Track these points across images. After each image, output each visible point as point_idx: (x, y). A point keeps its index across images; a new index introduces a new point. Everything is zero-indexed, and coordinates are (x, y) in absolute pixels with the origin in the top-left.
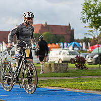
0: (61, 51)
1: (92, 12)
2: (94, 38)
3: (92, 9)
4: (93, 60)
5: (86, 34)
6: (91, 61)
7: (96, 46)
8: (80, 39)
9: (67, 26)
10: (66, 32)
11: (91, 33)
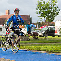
0: (24, 29)
1: (42, 8)
2: (43, 22)
3: (42, 7)
4: (42, 34)
5: (39, 20)
6: (41, 35)
7: (44, 26)
8: (35, 23)
9: (28, 16)
10: (27, 19)
11: (41, 20)
